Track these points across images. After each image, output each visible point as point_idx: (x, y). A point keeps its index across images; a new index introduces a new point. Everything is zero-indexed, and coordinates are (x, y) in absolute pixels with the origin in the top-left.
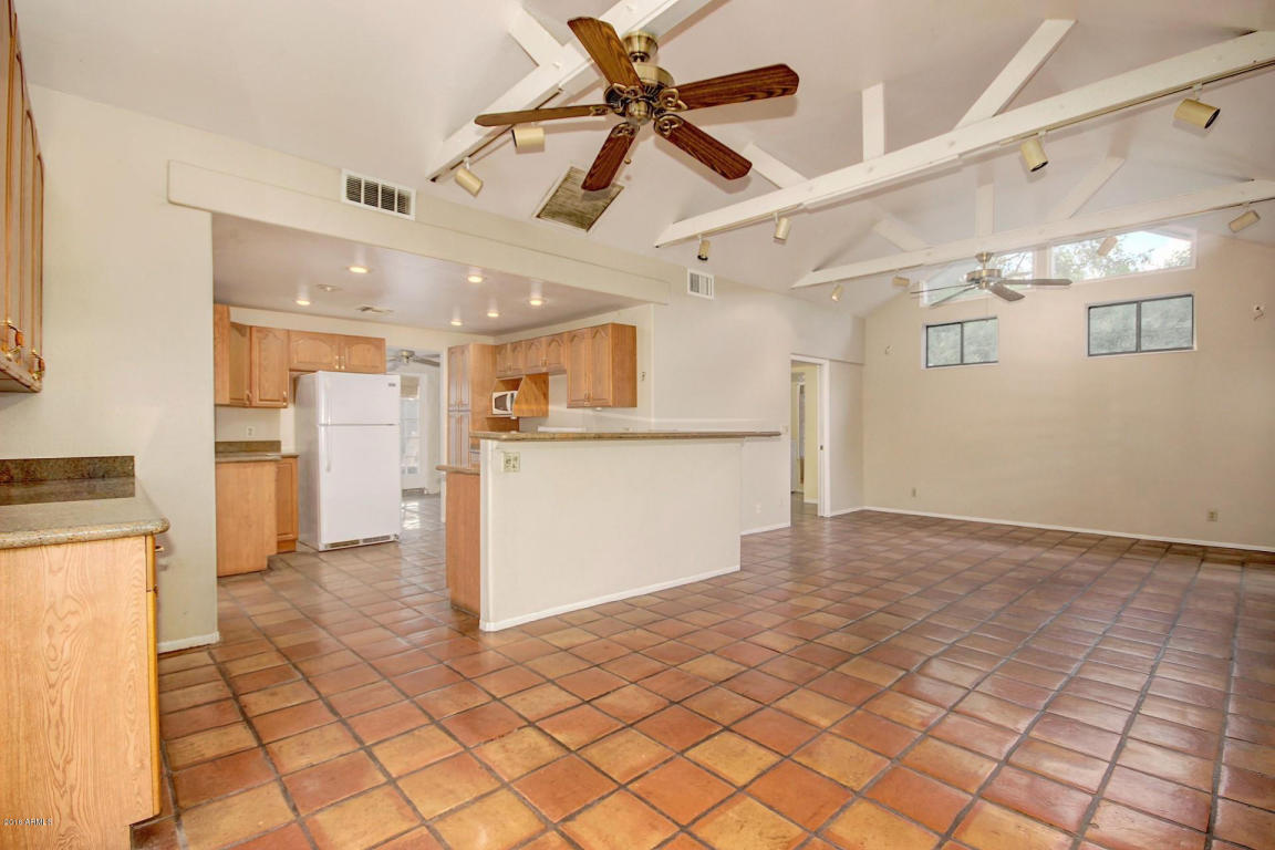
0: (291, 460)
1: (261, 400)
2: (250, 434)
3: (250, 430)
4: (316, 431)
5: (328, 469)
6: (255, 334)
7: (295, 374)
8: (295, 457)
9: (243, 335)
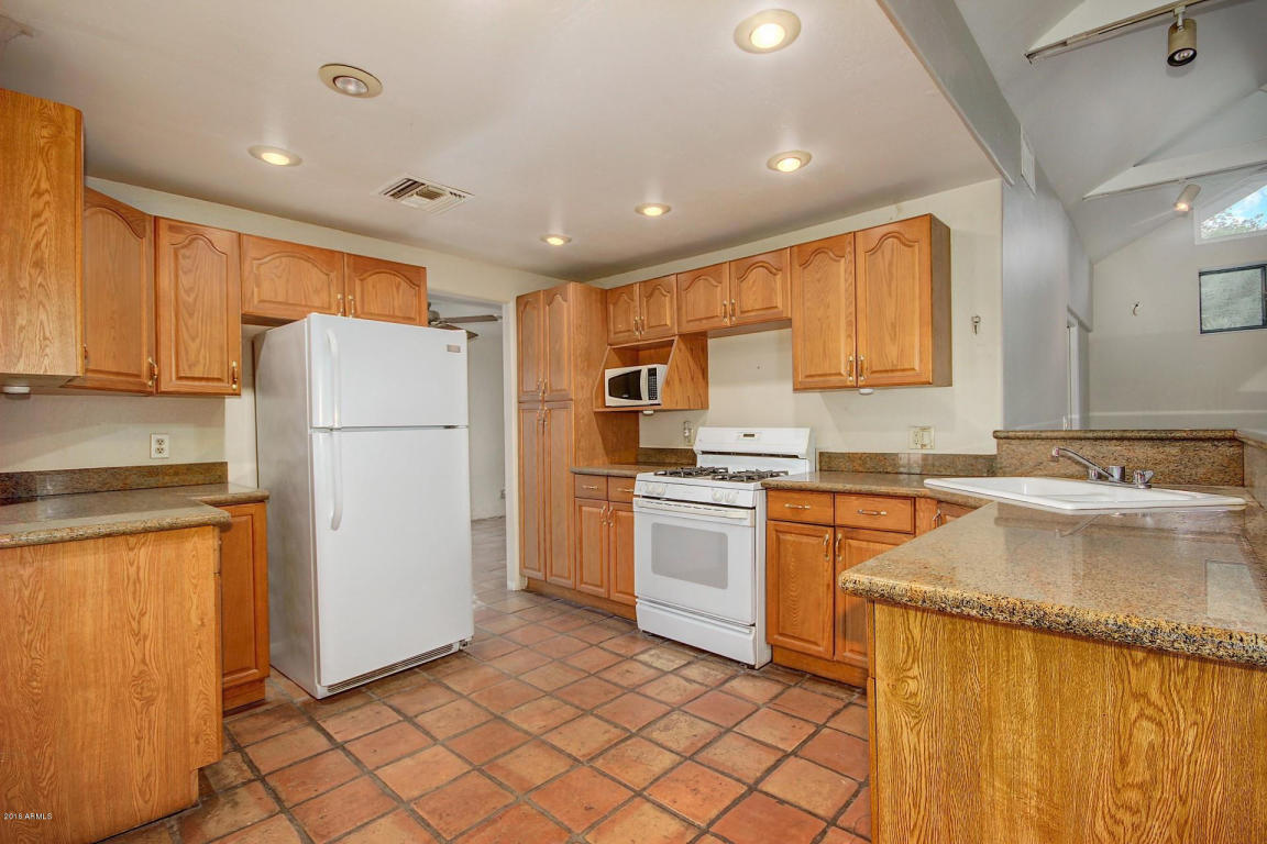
0: (251, 508)
1: (180, 378)
2: (160, 451)
3: (160, 442)
4: (306, 442)
5: (335, 526)
6: (166, 239)
7: (254, 329)
8: (261, 500)
9: (140, 235)
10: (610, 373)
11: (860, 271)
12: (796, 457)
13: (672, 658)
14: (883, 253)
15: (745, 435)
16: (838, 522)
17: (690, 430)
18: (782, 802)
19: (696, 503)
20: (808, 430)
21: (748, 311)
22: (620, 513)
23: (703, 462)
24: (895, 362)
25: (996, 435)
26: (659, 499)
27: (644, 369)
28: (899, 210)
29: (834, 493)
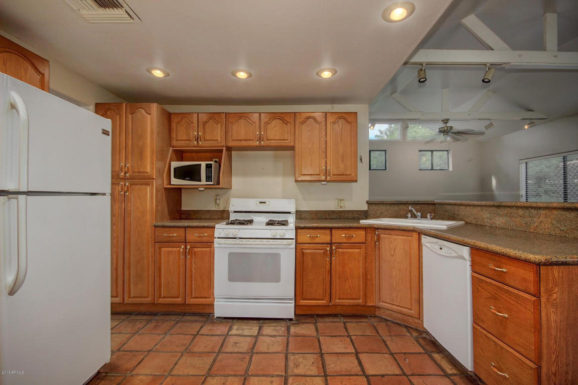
10: (175, 164)
11: (328, 130)
12: (290, 213)
13: (250, 327)
14: (338, 124)
15: (260, 203)
16: (333, 241)
17: (219, 199)
18: (383, 376)
19: (260, 238)
20: (294, 200)
21: (271, 140)
22: (195, 249)
23: (233, 217)
24: (343, 171)
25: (368, 203)
26: (235, 238)
27: (203, 164)
28: (333, 107)
29: (331, 229)
